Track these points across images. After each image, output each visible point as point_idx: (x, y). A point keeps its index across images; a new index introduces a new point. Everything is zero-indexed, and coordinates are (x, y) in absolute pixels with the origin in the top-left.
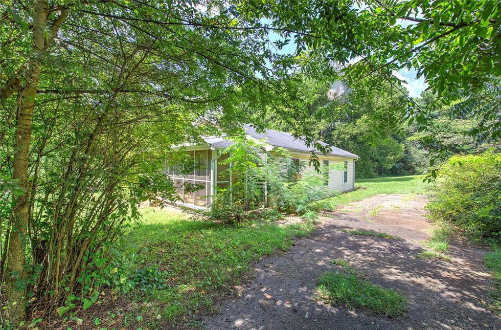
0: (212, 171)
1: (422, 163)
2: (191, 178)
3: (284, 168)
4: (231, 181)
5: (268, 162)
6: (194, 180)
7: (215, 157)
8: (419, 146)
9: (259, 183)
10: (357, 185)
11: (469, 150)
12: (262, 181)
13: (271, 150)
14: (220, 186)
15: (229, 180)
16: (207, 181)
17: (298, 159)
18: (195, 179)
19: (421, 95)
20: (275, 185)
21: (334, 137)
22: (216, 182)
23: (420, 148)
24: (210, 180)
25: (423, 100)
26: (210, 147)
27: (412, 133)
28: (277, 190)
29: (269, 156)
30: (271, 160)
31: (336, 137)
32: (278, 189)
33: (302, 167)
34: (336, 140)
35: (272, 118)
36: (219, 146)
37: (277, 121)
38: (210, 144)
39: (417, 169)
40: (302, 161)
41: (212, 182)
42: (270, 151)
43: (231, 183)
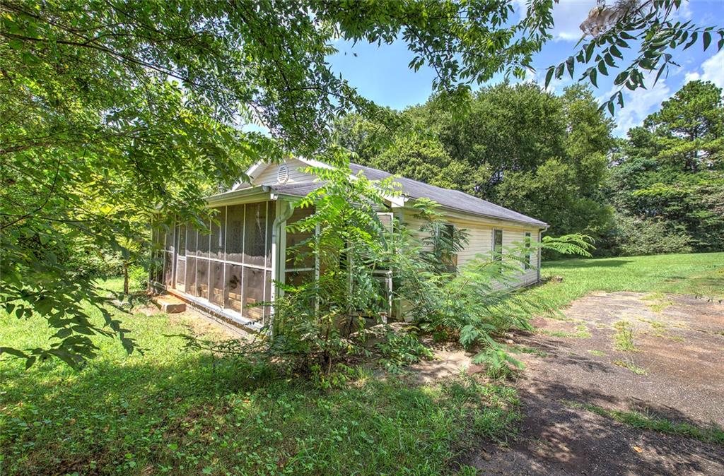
0: (274, 246)
1: (632, 239)
2: (238, 261)
3: (428, 243)
4: (317, 267)
5: (394, 229)
6: (243, 264)
7: (280, 216)
8: (626, 211)
9: (377, 272)
10: (545, 273)
11: (707, 218)
12: (383, 269)
13: (402, 205)
14: (293, 278)
15: (314, 266)
16: (265, 268)
17: (453, 226)
18: (245, 263)
19: (629, 134)
20: (411, 277)
21: (498, 195)
22: (283, 270)
23: (627, 215)
24: (272, 266)
25: (631, 141)
26: (268, 194)
27: (614, 191)
28: (414, 288)
29: (397, 218)
30: (402, 226)
31: (503, 193)
32: (417, 286)
33: (460, 240)
34: (502, 199)
35: (400, 163)
36: (288, 192)
37: (408, 168)
38: (270, 188)
39: (624, 247)
40: (460, 229)
41: (273, 269)
42: (401, 208)
43: (317, 273)
